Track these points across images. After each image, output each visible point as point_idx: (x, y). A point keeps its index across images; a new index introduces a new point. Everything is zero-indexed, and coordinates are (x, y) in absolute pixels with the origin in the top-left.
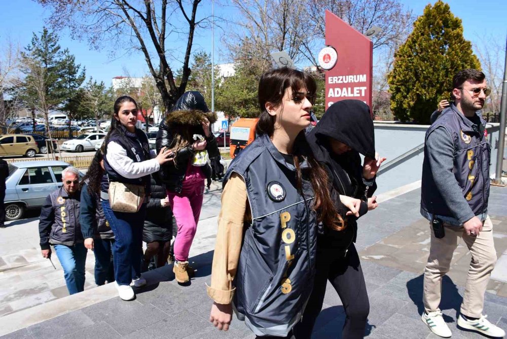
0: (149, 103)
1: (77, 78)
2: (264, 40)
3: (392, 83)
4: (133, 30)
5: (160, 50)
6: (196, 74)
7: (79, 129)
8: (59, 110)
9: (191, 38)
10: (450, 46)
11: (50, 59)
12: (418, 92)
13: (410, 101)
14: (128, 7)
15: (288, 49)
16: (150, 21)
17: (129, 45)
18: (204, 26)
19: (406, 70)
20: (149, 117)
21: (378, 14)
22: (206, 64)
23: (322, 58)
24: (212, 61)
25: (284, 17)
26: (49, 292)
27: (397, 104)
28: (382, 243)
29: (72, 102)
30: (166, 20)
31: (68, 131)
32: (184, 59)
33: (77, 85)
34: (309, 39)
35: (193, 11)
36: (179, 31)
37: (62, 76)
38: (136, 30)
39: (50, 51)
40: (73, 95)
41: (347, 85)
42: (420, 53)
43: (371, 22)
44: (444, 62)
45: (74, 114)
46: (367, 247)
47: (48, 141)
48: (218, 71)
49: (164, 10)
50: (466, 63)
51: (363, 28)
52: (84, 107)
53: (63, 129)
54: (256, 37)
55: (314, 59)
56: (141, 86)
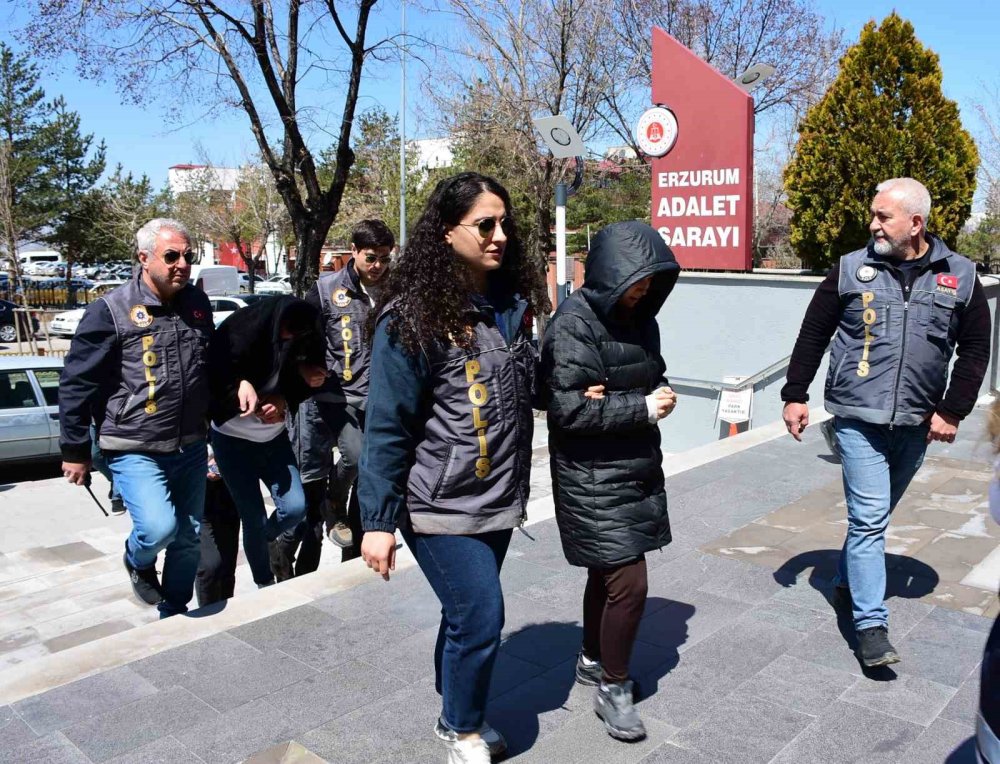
0: (256, 226)
1: (85, 166)
2: (518, 89)
3: (793, 187)
4: (223, 62)
5: (286, 109)
6: (365, 161)
7: (92, 286)
8: (42, 240)
9: (355, 83)
10: (914, 113)
11: (20, 122)
12: (847, 208)
13: (832, 226)
14: (212, 11)
15: (572, 109)
16: (264, 42)
17: (213, 94)
18: (384, 57)
19: (824, 161)
20: (257, 258)
21: (770, 36)
22: (387, 139)
23: (644, 131)
24: (400, 133)
25: (563, 40)
26: (40, 647)
27: (805, 233)
28: (764, 522)
29: (73, 223)
30: (299, 41)
31: (66, 291)
32: (339, 130)
33: (85, 183)
34: (617, 88)
35: (360, 23)
36: (327, 65)
37: (49, 161)
38: (229, 62)
39: (19, 102)
40: (77, 206)
41: (697, 192)
42: (853, 125)
43: (754, 55)
44: (901, 144)
45: (79, 249)
46: (731, 531)
47: (19, 313)
48: (413, 155)
49: (294, 18)
50: (948, 148)
51: (736, 65)
52: (103, 234)
53: (53, 286)
54: (500, 82)
55: (629, 133)
56: (237, 188)
